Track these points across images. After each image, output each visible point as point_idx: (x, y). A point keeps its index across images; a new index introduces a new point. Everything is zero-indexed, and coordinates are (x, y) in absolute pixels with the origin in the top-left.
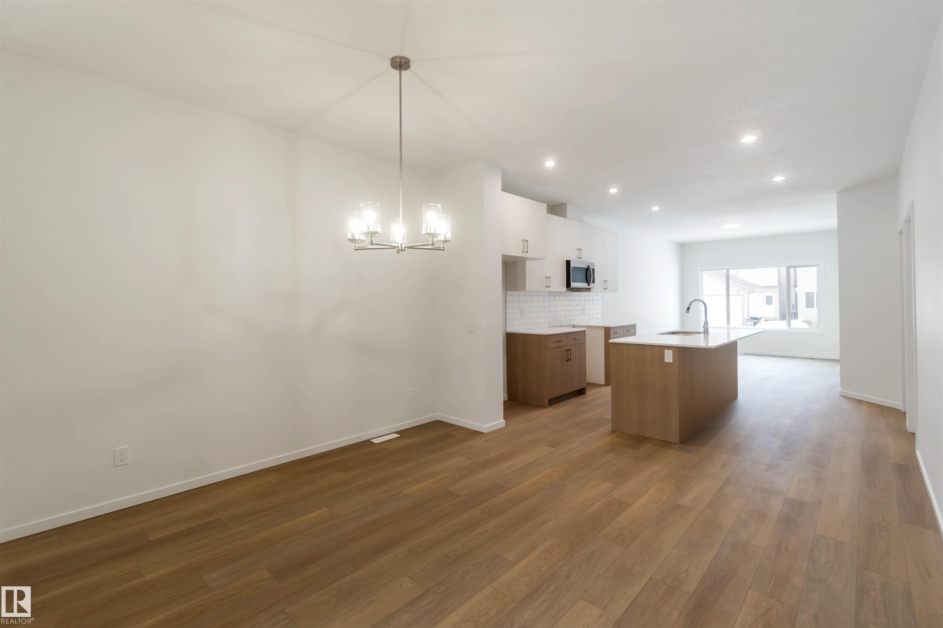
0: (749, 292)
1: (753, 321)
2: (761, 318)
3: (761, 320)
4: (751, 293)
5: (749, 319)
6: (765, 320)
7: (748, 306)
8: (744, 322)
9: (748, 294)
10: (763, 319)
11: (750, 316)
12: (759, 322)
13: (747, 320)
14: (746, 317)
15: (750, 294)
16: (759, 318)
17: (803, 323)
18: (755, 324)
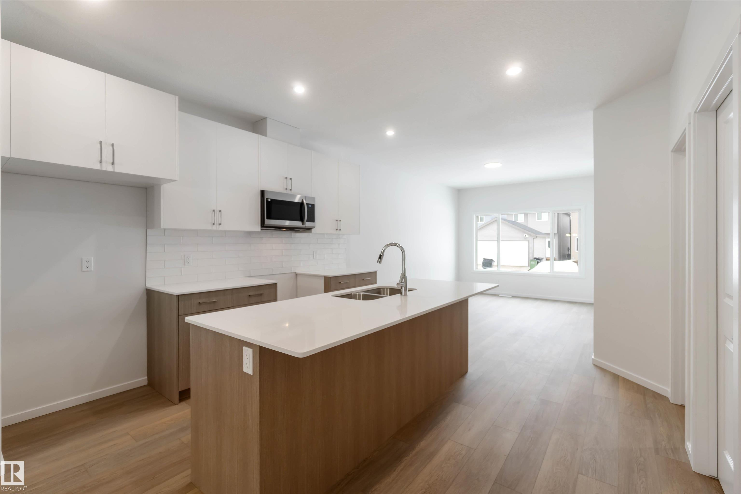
0: (534, 238)
1: (536, 261)
2: (542, 259)
3: (542, 260)
4: (535, 238)
5: (534, 259)
6: (547, 260)
7: (532, 249)
8: (530, 262)
9: (533, 239)
10: (545, 259)
11: (534, 257)
12: (540, 262)
13: (532, 260)
14: (531, 258)
15: (534, 240)
16: (541, 258)
17: (574, 263)
18: (538, 263)
